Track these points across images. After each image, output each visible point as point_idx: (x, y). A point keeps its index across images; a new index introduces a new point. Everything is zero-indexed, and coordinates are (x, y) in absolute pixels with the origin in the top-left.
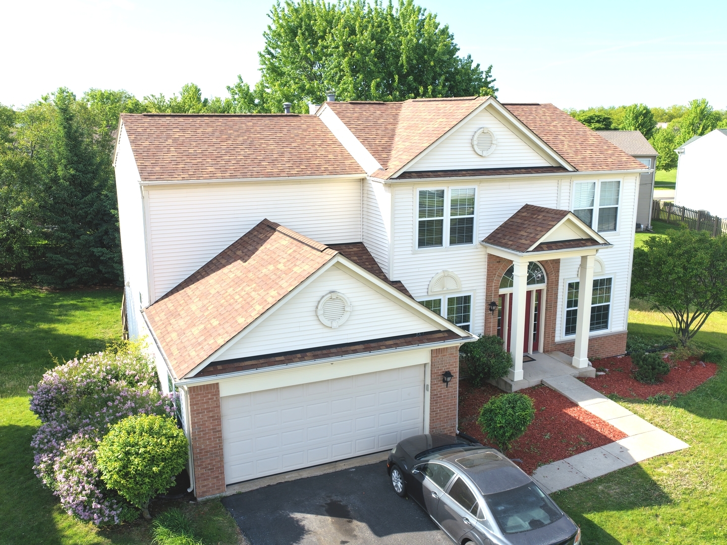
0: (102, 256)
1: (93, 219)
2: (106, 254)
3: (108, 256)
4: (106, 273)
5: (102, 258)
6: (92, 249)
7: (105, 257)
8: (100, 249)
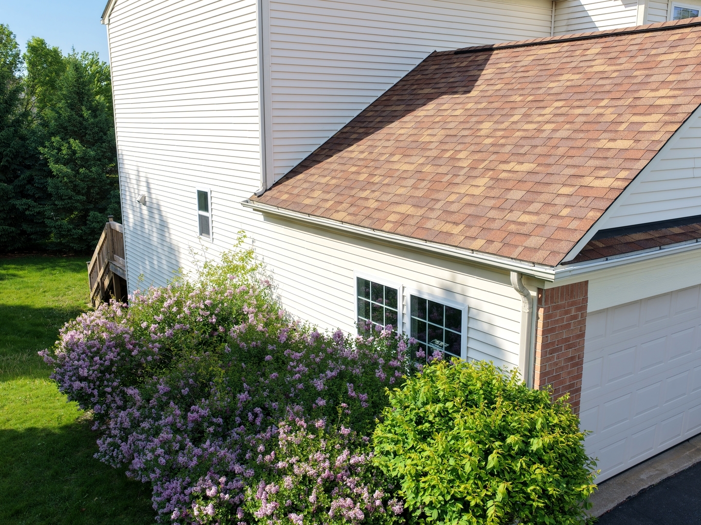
0: (26, 209)
1: (9, 163)
2: (34, 207)
3: (37, 210)
4: (32, 234)
5: (27, 213)
6: (13, 201)
7: (31, 211)
8: (24, 200)
